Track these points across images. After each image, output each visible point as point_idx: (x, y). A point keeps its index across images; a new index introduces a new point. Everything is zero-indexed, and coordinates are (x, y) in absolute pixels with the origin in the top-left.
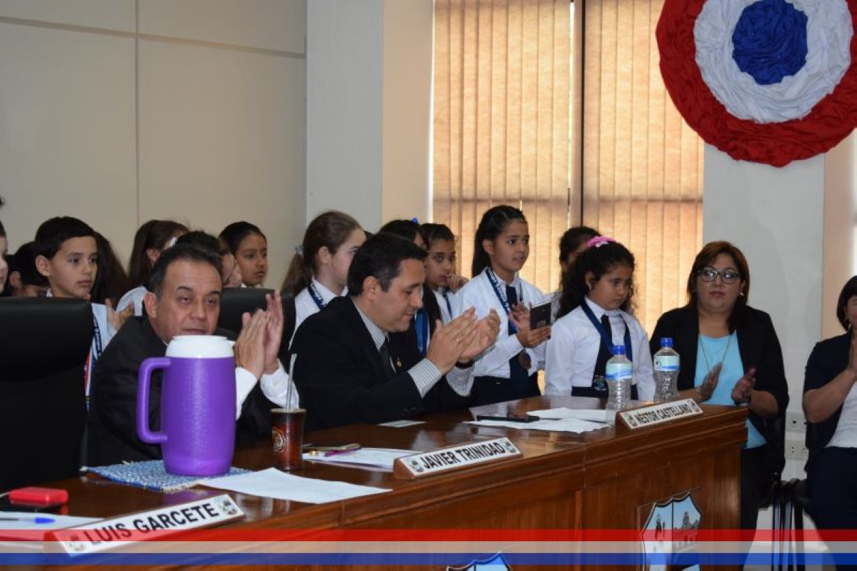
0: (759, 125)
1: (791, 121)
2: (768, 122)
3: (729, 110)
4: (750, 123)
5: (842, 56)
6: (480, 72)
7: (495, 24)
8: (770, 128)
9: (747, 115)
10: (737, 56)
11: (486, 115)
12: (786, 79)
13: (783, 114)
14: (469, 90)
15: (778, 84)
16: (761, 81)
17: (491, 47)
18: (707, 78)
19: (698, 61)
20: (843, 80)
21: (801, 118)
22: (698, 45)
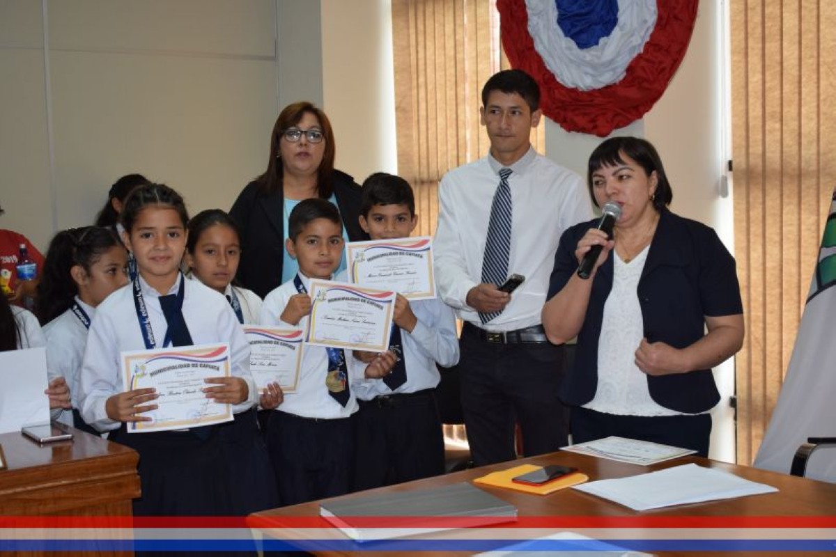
0: (583, 93)
1: (608, 87)
2: (590, 89)
3: (558, 80)
4: (574, 91)
5: (649, 9)
6: (428, 62)
7: (436, 15)
8: (592, 93)
9: (573, 84)
10: (561, 21)
11: (433, 102)
12: (602, 41)
13: (600, 79)
14: (422, 80)
15: (595, 47)
16: (582, 45)
17: (434, 37)
18: (539, 48)
19: (531, 29)
20: (652, 35)
21: (617, 81)
22: (529, 12)
